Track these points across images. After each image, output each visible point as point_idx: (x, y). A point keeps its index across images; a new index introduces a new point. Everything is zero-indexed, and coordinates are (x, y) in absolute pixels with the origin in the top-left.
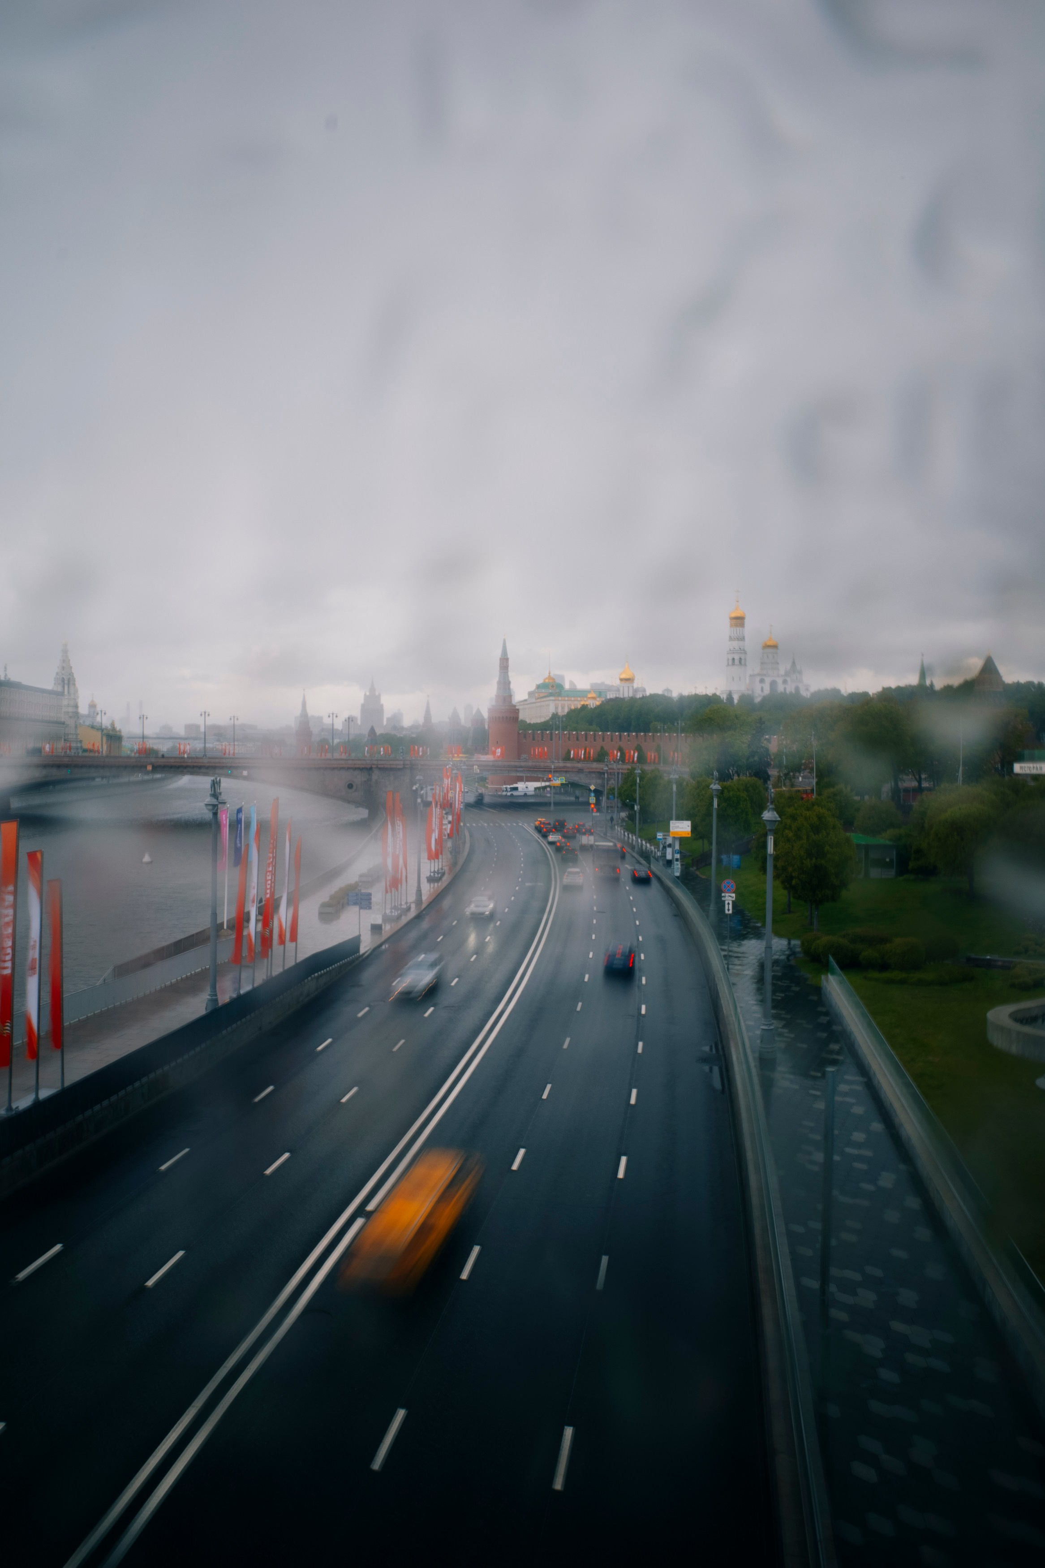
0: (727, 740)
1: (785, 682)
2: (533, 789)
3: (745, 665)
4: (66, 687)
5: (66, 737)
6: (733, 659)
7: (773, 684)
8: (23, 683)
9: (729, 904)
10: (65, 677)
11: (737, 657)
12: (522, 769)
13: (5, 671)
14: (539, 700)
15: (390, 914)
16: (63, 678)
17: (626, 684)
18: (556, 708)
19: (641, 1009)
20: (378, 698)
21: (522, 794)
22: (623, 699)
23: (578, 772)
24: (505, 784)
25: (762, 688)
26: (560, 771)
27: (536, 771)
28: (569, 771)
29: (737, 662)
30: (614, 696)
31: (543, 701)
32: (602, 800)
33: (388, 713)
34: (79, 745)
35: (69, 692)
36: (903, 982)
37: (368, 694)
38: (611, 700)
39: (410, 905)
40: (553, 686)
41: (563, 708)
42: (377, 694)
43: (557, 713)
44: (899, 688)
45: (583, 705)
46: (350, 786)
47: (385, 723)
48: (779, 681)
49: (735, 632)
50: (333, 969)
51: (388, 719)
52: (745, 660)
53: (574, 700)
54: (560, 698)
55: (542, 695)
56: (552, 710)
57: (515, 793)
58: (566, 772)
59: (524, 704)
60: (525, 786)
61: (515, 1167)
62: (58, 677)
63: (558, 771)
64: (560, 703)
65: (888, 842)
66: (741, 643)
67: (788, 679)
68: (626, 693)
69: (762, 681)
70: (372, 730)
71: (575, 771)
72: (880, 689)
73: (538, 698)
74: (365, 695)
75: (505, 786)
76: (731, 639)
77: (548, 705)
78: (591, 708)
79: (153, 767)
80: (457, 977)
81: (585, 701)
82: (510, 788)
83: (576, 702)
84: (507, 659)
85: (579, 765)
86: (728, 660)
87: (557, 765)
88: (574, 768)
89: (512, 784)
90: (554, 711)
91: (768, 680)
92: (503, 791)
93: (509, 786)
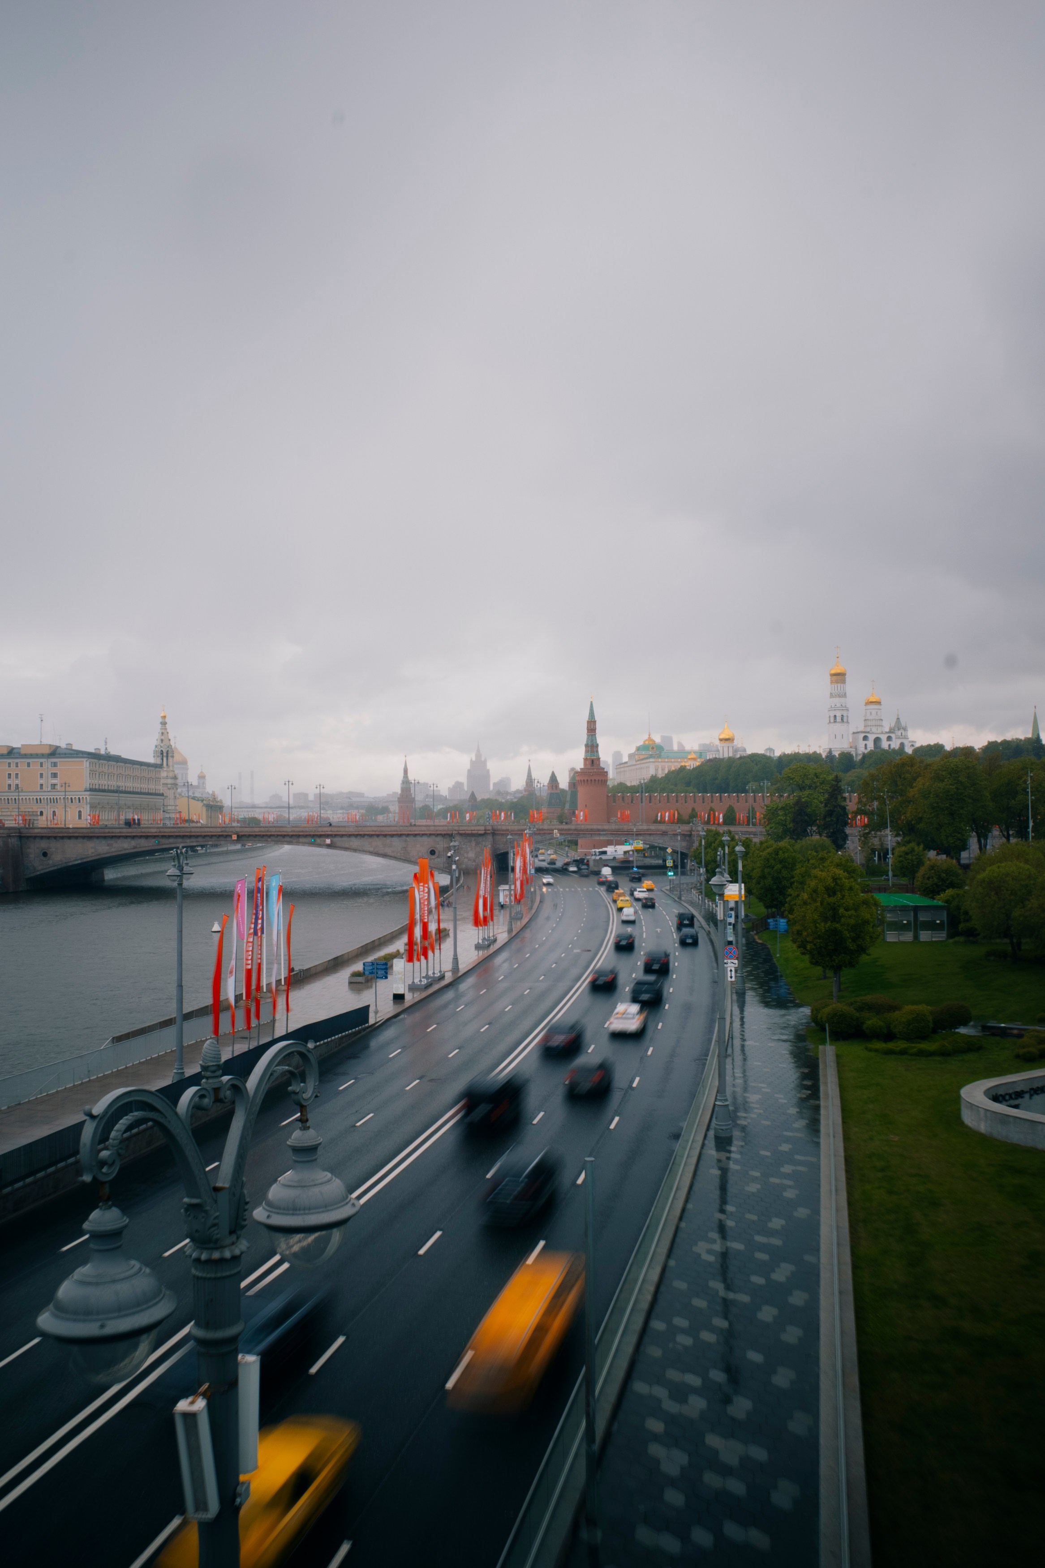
0: (803, 800)
1: (889, 739)
2: (623, 853)
3: (848, 722)
4: (165, 759)
5: (165, 808)
6: (835, 716)
7: (877, 740)
8: (122, 757)
9: (731, 971)
10: (163, 750)
11: (838, 714)
12: (604, 833)
13: (106, 745)
14: (639, 762)
15: (419, 983)
16: (162, 751)
17: (726, 744)
18: (657, 770)
19: (633, 1082)
20: (484, 763)
21: (611, 857)
22: (723, 760)
23: (662, 834)
24: (594, 848)
25: (866, 745)
26: (644, 834)
27: (619, 834)
28: (653, 834)
29: (839, 719)
30: (714, 756)
31: (644, 763)
32: (687, 862)
33: (494, 779)
34: (178, 816)
35: (167, 765)
36: (903, 1052)
37: (474, 759)
38: (710, 760)
39: (444, 973)
40: (653, 748)
41: (663, 770)
42: (483, 759)
43: (656, 775)
44: (1005, 742)
45: (682, 766)
46: (433, 852)
47: (491, 788)
48: (884, 738)
49: (836, 689)
50: (331, 1041)
51: (494, 784)
52: (847, 717)
53: (674, 762)
54: (660, 760)
55: (642, 757)
56: (652, 772)
57: (604, 857)
58: (650, 834)
59: (624, 767)
60: (614, 850)
61: (422, 1252)
62: (157, 749)
63: (638, 834)
64: (660, 765)
65: (943, 904)
66: (842, 700)
67: (893, 735)
68: (725, 752)
69: (865, 738)
70: (473, 795)
71: (659, 834)
72: (986, 744)
73: (638, 760)
74: (471, 760)
75: (593, 850)
76: (832, 696)
77: (648, 767)
78: (689, 770)
79: (238, 836)
80: (458, 1049)
81: (685, 762)
82: (599, 852)
83: (676, 764)
84: (595, 722)
85: (663, 827)
86: (830, 717)
87: (641, 827)
88: (658, 830)
89: (601, 848)
90: (654, 773)
91: (872, 738)
92: (592, 855)
93: (597, 850)
